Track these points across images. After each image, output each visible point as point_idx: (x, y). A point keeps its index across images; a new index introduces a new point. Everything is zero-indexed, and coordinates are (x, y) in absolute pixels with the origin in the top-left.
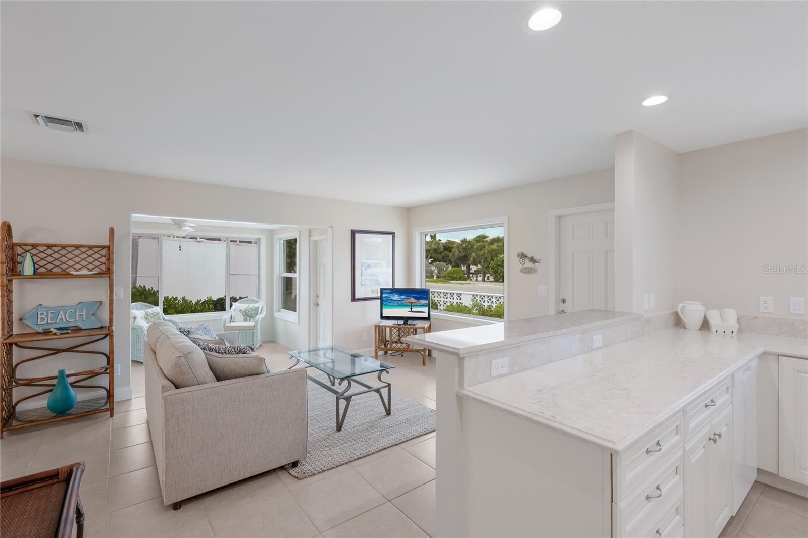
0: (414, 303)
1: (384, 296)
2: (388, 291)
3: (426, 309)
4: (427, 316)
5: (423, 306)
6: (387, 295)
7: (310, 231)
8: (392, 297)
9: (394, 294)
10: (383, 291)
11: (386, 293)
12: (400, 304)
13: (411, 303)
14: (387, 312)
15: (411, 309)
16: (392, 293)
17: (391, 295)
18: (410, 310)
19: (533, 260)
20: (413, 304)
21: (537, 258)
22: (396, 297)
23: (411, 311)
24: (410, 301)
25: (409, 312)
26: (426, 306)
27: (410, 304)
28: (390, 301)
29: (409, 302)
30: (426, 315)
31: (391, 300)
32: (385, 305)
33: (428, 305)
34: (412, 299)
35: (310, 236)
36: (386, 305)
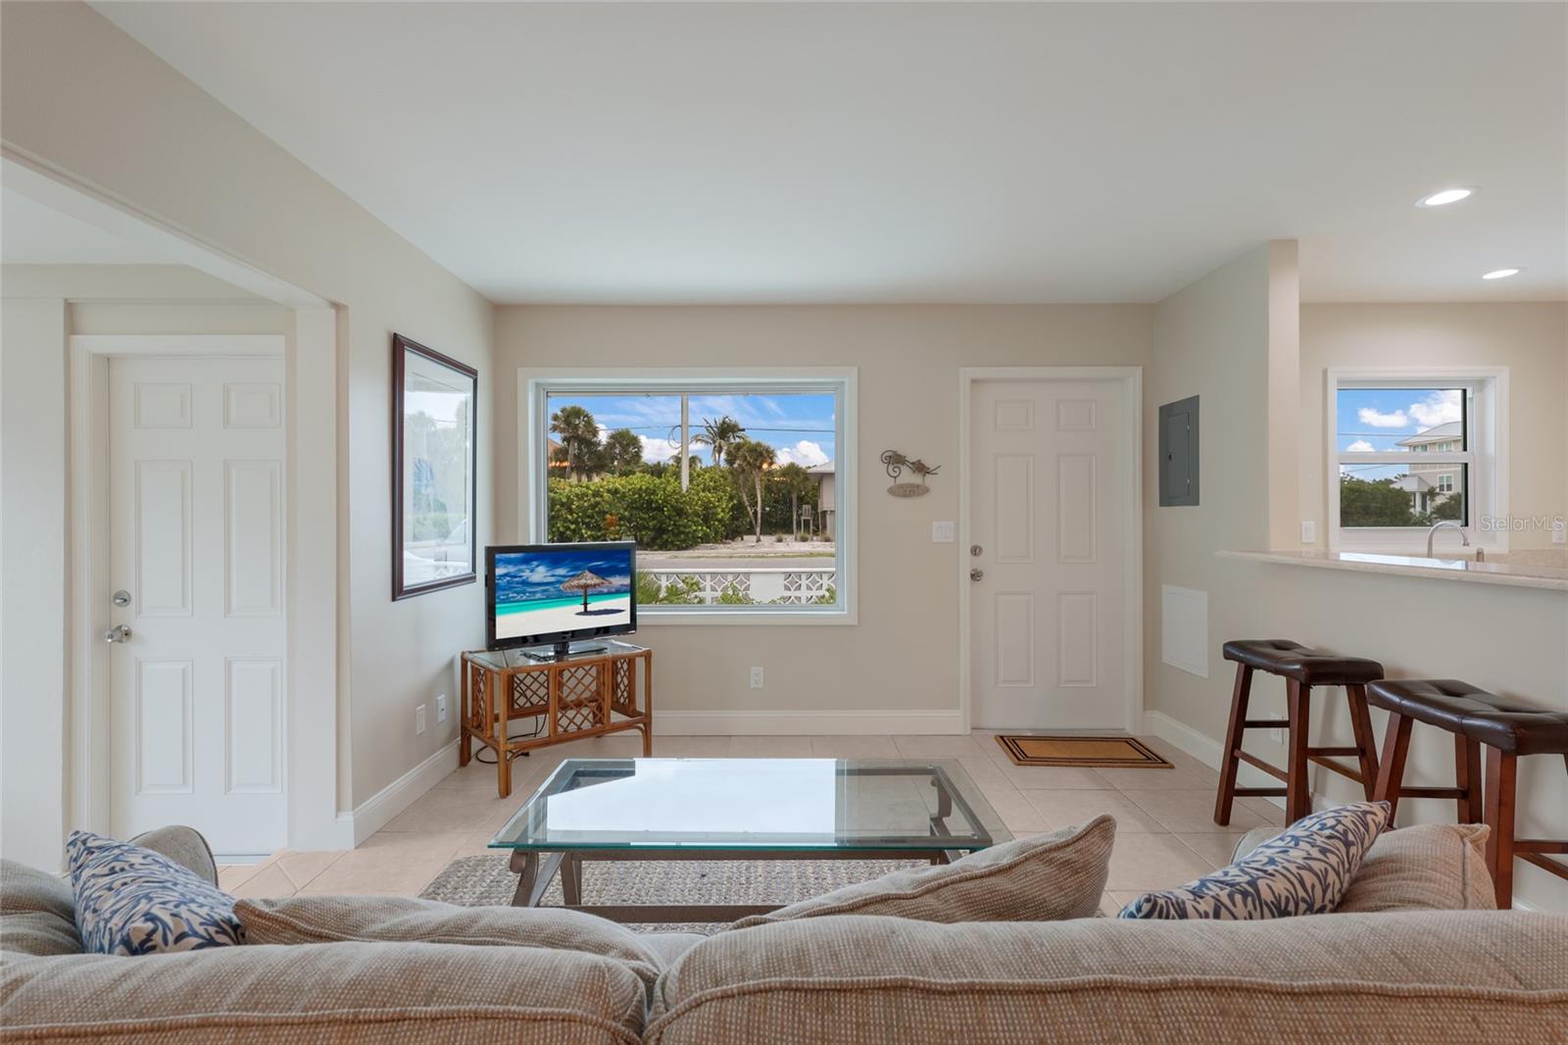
0: (595, 585)
1: (499, 571)
2: (513, 555)
3: (624, 602)
4: (627, 621)
5: (618, 592)
6: (511, 569)
7: (70, 307)
8: (526, 574)
9: (535, 563)
10: (497, 556)
11: (509, 562)
12: (554, 594)
13: (586, 587)
14: (512, 623)
15: (586, 604)
16: (526, 561)
17: (523, 567)
18: (581, 609)
19: (920, 468)
20: (589, 591)
21: (929, 463)
22: (540, 573)
23: (586, 612)
24: (582, 582)
25: (578, 614)
26: (625, 592)
27: (581, 592)
28: (520, 588)
29: (579, 586)
30: (624, 619)
31: (526, 583)
32: (503, 601)
33: (632, 590)
34: (588, 574)
35: (71, 327)
36: (507, 600)
